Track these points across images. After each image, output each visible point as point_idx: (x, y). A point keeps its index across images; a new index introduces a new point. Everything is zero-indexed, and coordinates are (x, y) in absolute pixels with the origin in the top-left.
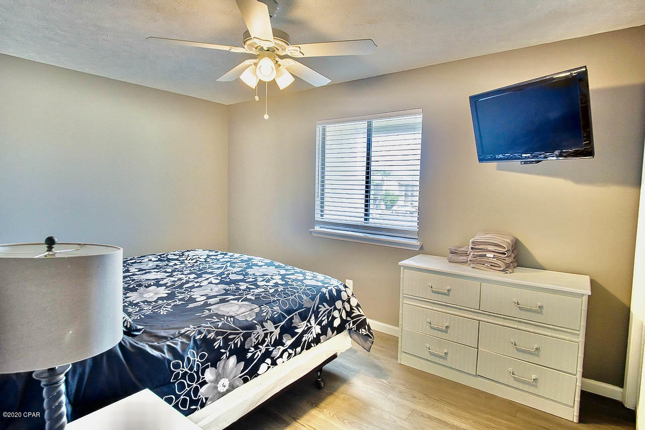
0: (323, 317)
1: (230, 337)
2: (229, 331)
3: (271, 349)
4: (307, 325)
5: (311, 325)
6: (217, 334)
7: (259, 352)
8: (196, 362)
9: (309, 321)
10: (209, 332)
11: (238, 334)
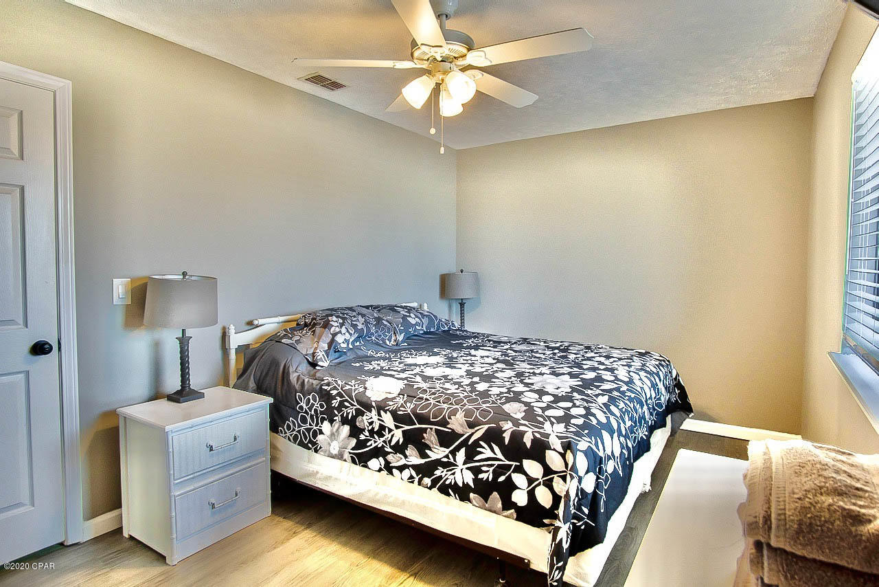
0: (484, 466)
1: (346, 404)
2: (347, 398)
3: (389, 450)
4: (447, 456)
5: (455, 460)
6: (339, 395)
7: (372, 442)
8: (314, 407)
9: (453, 453)
10: (335, 388)
11: (353, 405)
